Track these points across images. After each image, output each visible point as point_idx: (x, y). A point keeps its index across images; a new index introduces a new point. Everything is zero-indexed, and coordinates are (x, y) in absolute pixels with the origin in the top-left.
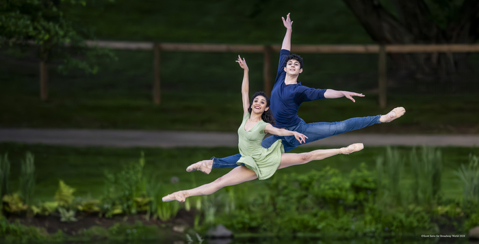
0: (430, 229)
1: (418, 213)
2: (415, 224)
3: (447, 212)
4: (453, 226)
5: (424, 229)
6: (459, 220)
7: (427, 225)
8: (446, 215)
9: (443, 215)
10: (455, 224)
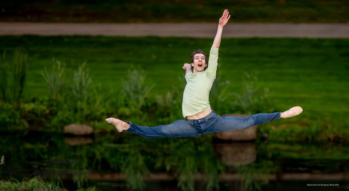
0: (20, 124)
1: (10, 110)
2: (8, 120)
3: (33, 109)
4: (41, 122)
5: (15, 123)
6: (46, 116)
7: (17, 121)
8: (33, 112)
9: (29, 112)
10: (43, 120)
